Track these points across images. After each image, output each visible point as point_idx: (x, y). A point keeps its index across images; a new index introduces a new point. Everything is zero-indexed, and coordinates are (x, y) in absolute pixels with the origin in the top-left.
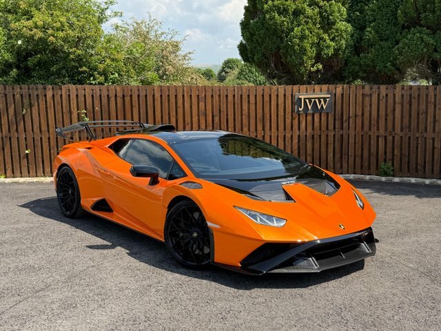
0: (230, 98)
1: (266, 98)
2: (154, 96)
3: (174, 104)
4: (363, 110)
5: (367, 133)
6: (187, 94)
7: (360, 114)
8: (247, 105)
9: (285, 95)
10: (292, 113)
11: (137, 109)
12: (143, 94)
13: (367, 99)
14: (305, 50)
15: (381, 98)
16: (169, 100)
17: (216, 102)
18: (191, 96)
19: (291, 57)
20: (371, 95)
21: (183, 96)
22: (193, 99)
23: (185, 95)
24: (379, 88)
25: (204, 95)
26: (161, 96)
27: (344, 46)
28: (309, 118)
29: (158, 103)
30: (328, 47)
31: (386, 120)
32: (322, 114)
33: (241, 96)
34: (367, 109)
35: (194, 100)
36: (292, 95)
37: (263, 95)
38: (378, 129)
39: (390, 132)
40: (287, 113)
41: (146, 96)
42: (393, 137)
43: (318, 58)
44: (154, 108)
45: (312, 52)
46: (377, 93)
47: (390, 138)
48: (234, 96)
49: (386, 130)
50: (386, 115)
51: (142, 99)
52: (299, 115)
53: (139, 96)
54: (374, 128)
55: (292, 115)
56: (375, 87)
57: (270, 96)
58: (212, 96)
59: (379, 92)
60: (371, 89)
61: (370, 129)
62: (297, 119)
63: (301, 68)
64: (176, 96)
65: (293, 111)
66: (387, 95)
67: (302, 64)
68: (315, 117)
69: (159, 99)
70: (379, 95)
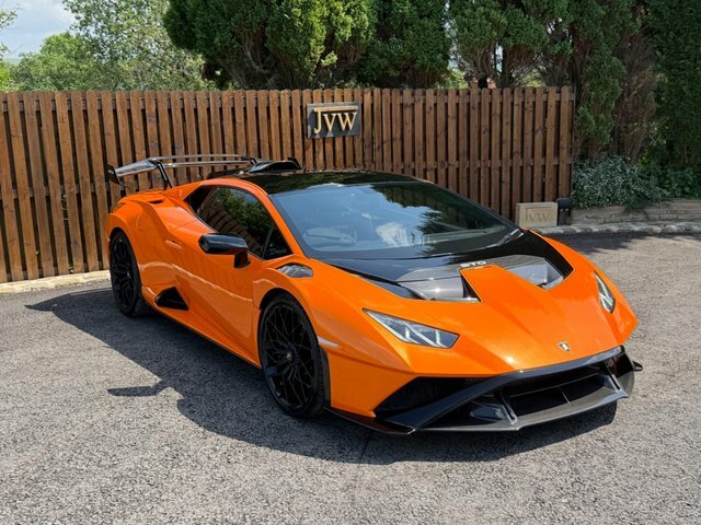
0: (202, 114)
1: (262, 113)
2: (54, 112)
3: (98, 127)
4: (402, 129)
5: (409, 166)
6: (123, 108)
7: (399, 135)
8: (231, 126)
9: (291, 108)
10: (303, 138)
11: (21, 140)
12: (31, 108)
13: (408, 112)
14: (312, 28)
15: (427, 110)
16: (86, 121)
17: (177, 122)
18: (129, 111)
19: (288, 40)
20: (413, 104)
21: (115, 111)
22: (134, 117)
23: (118, 109)
24: (424, 94)
25: (154, 109)
26: (70, 112)
27: (367, 23)
28: (329, 146)
29: (64, 127)
30: (344, 24)
31: (436, 143)
32: (347, 138)
33: (221, 109)
34: (408, 128)
35: (137, 119)
36: (301, 107)
37: (257, 109)
38: (425, 159)
39: (442, 162)
40: (295, 139)
41: (38, 113)
42: (447, 170)
43: (330, 43)
44: (57, 136)
45: (320, 32)
46: (421, 102)
47: (442, 172)
48: (208, 110)
49: (436, 159)
50: (436, 136)
51: (31, 119)
52: (314, 140)
53: (22, 113)
54: (420, 158)
55: (303, 142)
56: (419, 91)
57: (268, 108)
58: (170, 111)
59: (425, 100)
60: (413, 95)
61: (414, 160)
62: (311, 149)
63: (306, 60)
64: (100, 111)
65: (304, 134)
66: (435, 105)
67: (306, 53)
68: (337, 144)
69: (67, 120)
70: (424, 105)
